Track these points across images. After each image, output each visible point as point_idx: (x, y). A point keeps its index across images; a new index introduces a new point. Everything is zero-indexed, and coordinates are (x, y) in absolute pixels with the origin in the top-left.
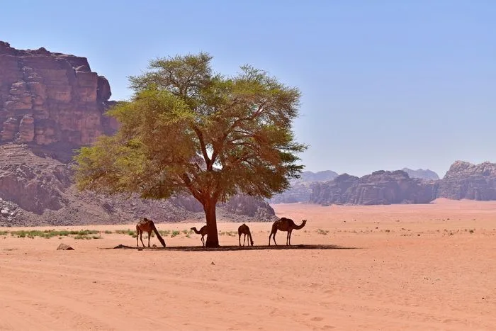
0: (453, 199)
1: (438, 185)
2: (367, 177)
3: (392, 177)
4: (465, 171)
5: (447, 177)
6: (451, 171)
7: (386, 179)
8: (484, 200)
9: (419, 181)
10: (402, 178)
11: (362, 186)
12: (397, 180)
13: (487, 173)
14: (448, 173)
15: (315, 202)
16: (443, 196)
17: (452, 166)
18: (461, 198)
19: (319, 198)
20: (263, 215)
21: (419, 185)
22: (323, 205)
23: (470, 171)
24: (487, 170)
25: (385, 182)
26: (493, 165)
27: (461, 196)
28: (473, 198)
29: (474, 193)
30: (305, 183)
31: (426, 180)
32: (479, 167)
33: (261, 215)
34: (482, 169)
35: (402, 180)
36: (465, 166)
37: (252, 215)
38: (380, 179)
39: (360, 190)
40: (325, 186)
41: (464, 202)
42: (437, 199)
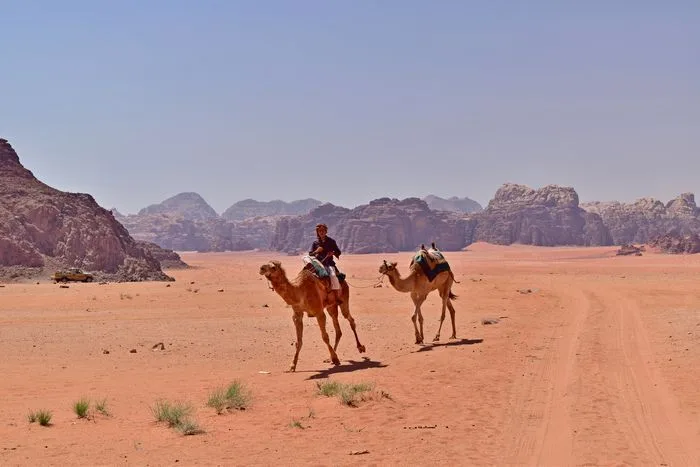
0: (499, 243)
1: (476, 222)
2: (362, 208)
3: (401, 208)
4: (519, 199)
5: (490, 210)
6: (497, 199)
7: (391, 212)
8: (547, 245)
9: (444, 215)
10: (417, 210)
11: (353, 223)
12: (410, 214)
13: (553, 203)
14: (491, 202)
15: (279, 250)
16: (483, 239)
17: (498, 193)
18: (511, 243)
19: (286, 242)
20: (134, 270)
21: (445, 221)
22: (290, 255)
23: (526, 199)
24: (553, 198)
25: (389, 216)
26: (562, 190)
27: (511, 238)
28: (529, 242)
29: (531, 233)
30: (268, 219)
31: (457, 214)
32: (539, 193)
33: (130, 270)
34: (545, 196)
35: (418, 214)
36: (517, 191)
37: (112, 271)
38: (382, 212)
39: (350, 230)
40: (296, 223)
41: (517, 248)
42: (473, 244)
